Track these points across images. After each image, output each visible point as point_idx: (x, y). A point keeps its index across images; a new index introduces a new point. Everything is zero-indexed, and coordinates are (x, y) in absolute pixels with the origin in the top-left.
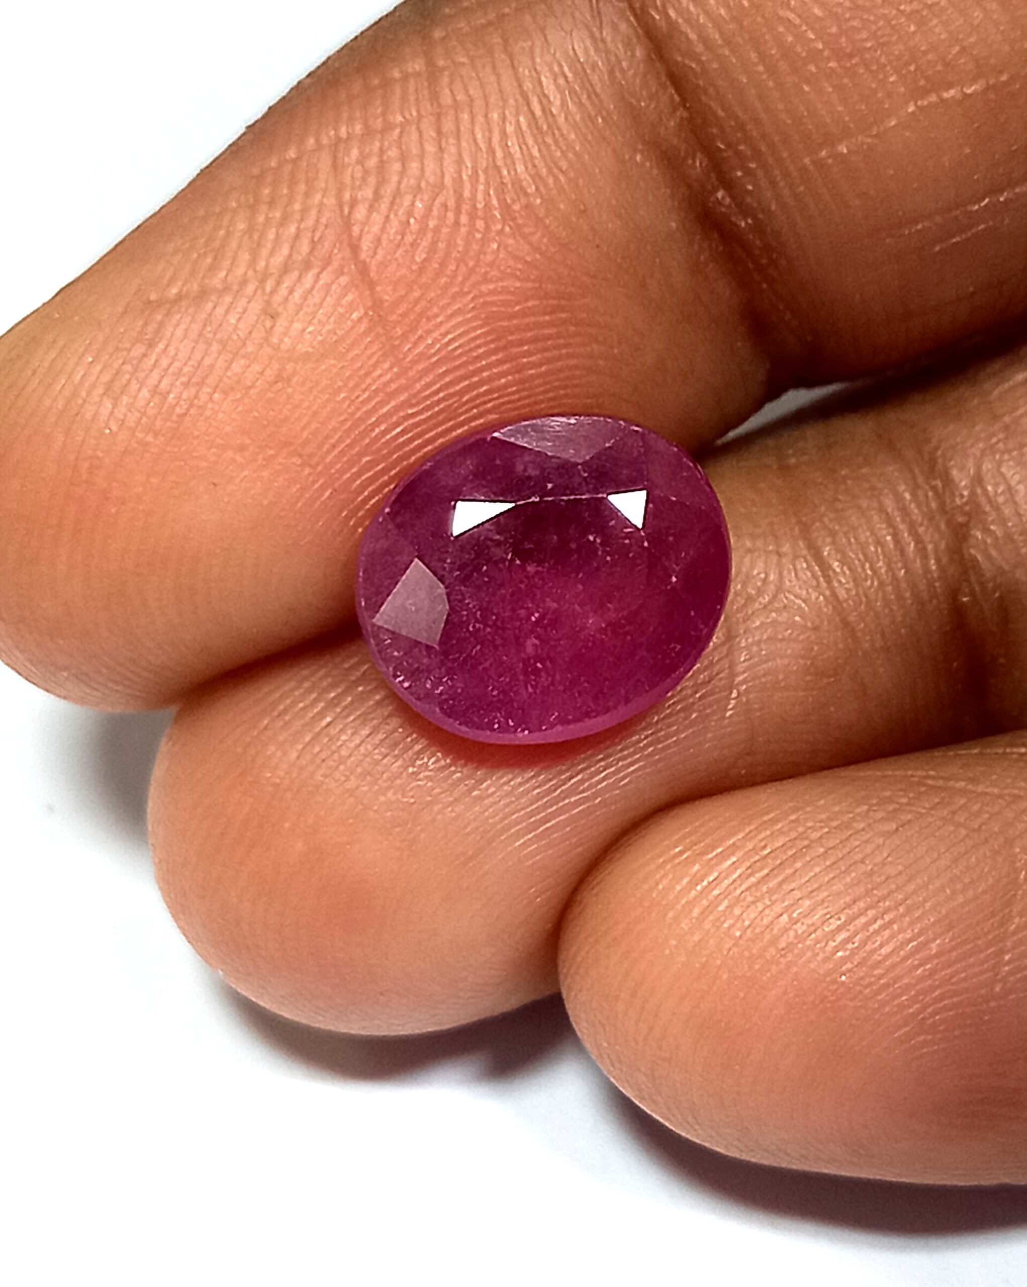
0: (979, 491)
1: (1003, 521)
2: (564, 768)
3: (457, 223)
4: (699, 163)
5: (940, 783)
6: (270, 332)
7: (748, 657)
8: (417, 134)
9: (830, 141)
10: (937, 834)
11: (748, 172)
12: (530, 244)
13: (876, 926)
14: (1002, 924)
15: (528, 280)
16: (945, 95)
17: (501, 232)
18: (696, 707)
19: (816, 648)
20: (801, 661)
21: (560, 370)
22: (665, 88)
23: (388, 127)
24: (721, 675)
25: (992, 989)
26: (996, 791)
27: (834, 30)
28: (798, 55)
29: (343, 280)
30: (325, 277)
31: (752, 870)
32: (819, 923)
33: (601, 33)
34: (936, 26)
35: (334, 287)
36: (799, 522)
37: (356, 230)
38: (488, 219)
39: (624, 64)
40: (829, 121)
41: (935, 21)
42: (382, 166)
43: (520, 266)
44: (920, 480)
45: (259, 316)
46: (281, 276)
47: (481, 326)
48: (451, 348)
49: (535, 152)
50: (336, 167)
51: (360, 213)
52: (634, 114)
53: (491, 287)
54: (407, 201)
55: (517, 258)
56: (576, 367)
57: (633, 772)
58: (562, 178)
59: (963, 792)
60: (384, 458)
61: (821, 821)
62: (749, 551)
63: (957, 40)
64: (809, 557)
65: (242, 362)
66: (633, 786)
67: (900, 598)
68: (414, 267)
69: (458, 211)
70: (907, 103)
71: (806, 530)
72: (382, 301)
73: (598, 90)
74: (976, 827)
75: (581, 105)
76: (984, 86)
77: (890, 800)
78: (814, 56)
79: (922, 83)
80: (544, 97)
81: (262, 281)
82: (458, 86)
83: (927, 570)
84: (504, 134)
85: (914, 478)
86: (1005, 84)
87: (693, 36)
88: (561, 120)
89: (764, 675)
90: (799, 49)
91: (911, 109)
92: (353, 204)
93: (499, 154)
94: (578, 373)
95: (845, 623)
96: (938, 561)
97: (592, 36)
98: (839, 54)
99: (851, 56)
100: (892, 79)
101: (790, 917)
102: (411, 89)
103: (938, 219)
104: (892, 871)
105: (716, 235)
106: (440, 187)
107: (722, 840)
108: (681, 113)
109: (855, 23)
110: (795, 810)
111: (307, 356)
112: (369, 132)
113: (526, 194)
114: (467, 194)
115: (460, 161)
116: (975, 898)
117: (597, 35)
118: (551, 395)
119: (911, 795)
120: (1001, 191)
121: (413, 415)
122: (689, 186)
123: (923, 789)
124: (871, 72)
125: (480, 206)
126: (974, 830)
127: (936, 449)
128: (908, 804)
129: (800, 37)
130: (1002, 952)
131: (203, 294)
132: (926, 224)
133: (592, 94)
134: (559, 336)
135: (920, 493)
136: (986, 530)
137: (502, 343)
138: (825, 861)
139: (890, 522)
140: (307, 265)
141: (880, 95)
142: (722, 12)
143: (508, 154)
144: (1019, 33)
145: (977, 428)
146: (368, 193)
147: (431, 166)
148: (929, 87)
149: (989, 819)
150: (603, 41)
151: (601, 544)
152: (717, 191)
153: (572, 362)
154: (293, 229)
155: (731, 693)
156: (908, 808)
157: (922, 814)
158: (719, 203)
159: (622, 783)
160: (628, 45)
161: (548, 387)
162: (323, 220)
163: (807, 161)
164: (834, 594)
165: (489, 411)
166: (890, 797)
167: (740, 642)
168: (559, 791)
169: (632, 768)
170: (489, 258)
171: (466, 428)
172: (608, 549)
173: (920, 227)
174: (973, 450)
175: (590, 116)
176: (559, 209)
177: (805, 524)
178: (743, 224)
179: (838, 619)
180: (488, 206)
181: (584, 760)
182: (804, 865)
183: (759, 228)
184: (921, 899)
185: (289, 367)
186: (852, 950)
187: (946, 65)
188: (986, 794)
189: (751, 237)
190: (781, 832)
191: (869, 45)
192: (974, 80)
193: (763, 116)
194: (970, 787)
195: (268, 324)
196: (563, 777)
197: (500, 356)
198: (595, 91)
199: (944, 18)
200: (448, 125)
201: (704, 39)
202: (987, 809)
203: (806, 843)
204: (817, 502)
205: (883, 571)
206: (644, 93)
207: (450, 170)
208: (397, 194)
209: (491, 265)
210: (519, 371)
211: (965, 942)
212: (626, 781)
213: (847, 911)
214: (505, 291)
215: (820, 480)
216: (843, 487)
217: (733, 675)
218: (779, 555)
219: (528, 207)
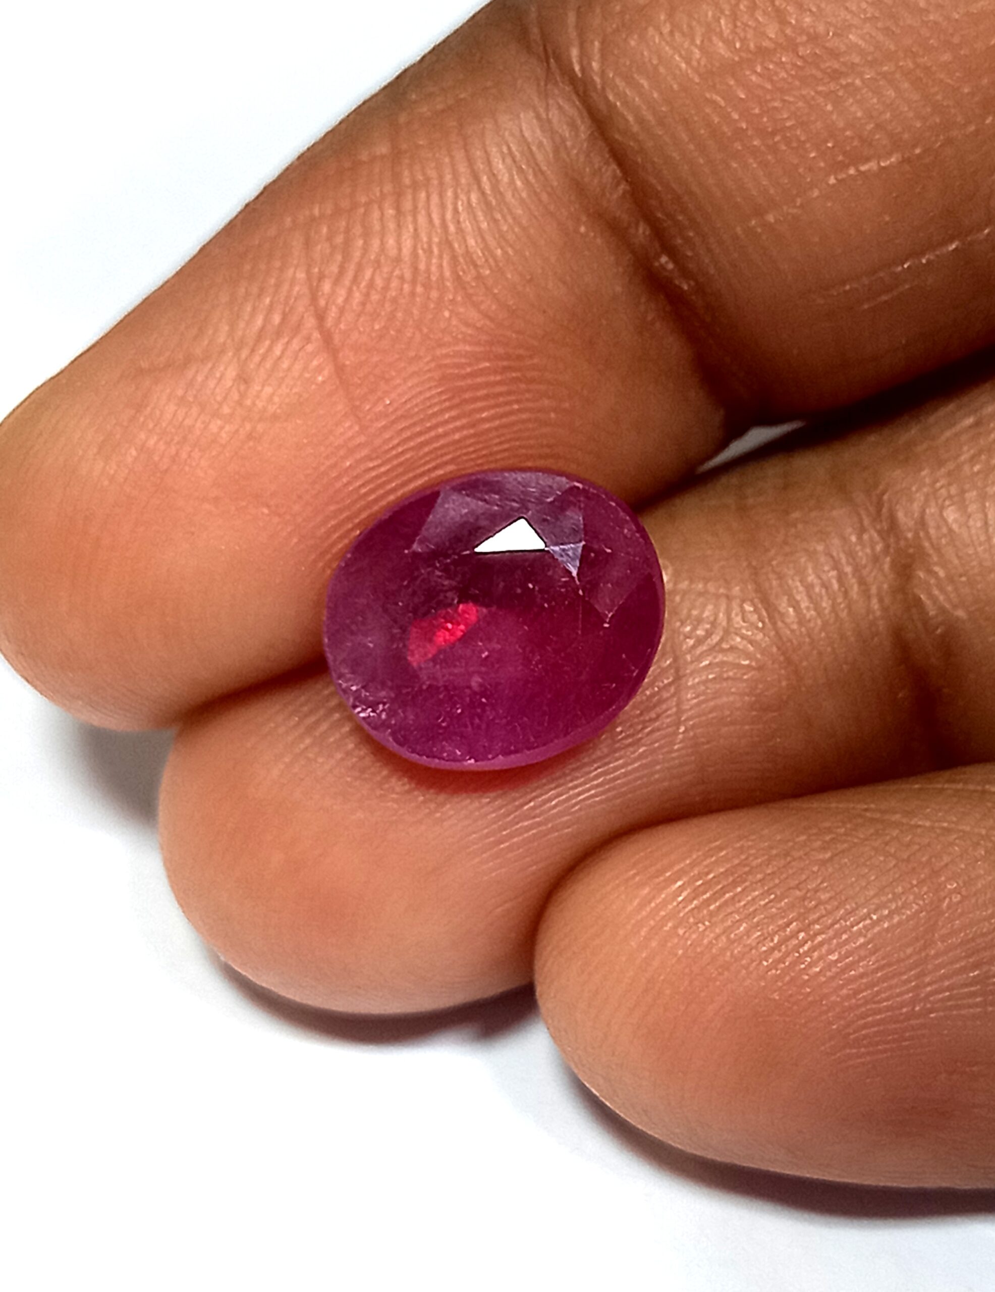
0: (922, 534)
1: (944, 564)
2: (517, 795)
3: (413, 294)
4: (642, 231)
5: (878, 815)
6: (243, 396)
7: (694, 695)
8: (379, 213)
9: (759, 212)
10: (868, 863)
11: (687, 240)
12: (480, 311)
13: (806, 948)
14: (925, 947)
15: (478, 343)
16: (863, 168)
17: (453, 301)
18: (643, 741)
19: (760, 686)
20: (747, 698)
21: (513, 424)
22: (607, 163)
23: (354, 206)
24: (669, 712)
25: (913, 1009)
26: (928, 824)
27: (757, 111)
28: (724, 133)
29: (310, 348)
30: (295, 344)
31: (696, 893)
32: (754, 944)
33: (547, 115)
34: (852, 105)
35: (300, 354)
36: (750, 565)
37: (322, 303)
38: (442, 289)
39: (569, 144)
40: (755, 193)
41: (851, 100)
42: (348, 243)
43: (470, 332)
44: (866, 522)
45: (234, 380)
46: (255, 345)
47: (436, 387)
48: (408, 406)
49: (484, 225)
50: (308, 244)
51: (327, 287)
52: (578, 188)
53: (444, 351)
54: (368, 274)
55: (467, 325)
56: (529, 420)
57: (584, 800)
58: (510, 251)
59: (897, 824)
60: (348, 507)
61: (763, 849)
62: (701, 594)
63: (871, 117)
64: (756, 600)
65: (219, 422)
66: (582, 813)
67: (842, 637)
68: (374, 335)
69: (414, 282)
70: (828, 175)
71: (755, 572)
72: (344, 365)
73: (544, 168)
74: (905, 857)
75: (526, 182)
76: (900, 159)
77: (829, 830)
78: (739, 134)
79: (840, 158)
80: (493, 176)
81: (238, 350)
82: (417, 167)
83: (869, 611)
84: (456, 210)
85: (861, 521)
86: (919, 157)
87: (631, 118)
88: (509, 196)
89: (710, 712)
90: (725, 129)
91: (832, 181)
92: (321, 277)
93: (452, 228)
94: (530, 426)
95: (789, 661)
96: (881, 600)
97: (538, 117)
98: (761, 132)
99: (774, 133)
100: (813, 155)
101: (728, 938)
102: (377, 170)
103: (865, 281)
104: (824, 896)
105: (662, 297)
106: (398, 260)
107: (670, 866)
108: (623, 187)
109: (776, 104)
110: (740, 838)
111: (275, 417)
112: (338, 211)
113: (476, 266)
114: (422, 266)
115: (416, 235)
116: (900, 923)
117: (544, 116)
118: (506, 446)
119: (849, 826)
120: (923, 253)
121: (373, 468)
122: (633, 252)
123: (860, 821)
124: (793, 148)
125: (434, 278)
126: (903, 860)
127: (883, 493)
128: (846, 834)
129: (726, 117)
130: (922, 974)
131: (188, 360)
132: (855, 285)
133: (538, 171)
134: (509, 393)
135: (866, 537)
136: (930, 572)
137: (456, 401)
138: (763, 886)
139: (836, 566)
140: (278, 334)
141: (801, 170)
142: (655, 95)
143: (460, 230)
144: (929, 110)
145: (923, 473)
146: (334, 269)
147: (391, 242)
148: (847, 161)
149: (919, 850)
150: (549, 121)
151: (539, 591)
152: (660, 257)
153: (524, 416)
154: (268, 301)
155: (678, 729)
156: (844, 838)
157: (855, 844)
158: (663, 267)
159: (573, 810)
160: (573, 125)
161: (503, 439)
162: (295, 293)
163: (739, 230)
164: (777, 633)
165: (446, 463)
166: (829, 828)
167: (687, 681)
168: (512, 816)
169: (582, 797)
170: (443, 325)
171: (426, 478)
172: (546, 596)
173: (848, 287)
174: (918, 495)
175: (535, 192)
176: (507, 279)
177: (755, 568)
178: (686, 287)
179: (782, 658)
180: (442, 277)
181: (537, 788)
182: (743, 890)
183: (700, 289)
184: (848, 923)
185: (260, 427)
186: (782, 969)
187: (862, 140)
188: (919, 826)
189: (694, 297)
190: (726, 859)
191: (788, 124)
192: (889, 154)
193: (695, 188)
194: (904, 820)
195: (242, 387)
196: (517, 803)
197: (453, 413)
198: (540, 170)
199: (858, 97)
200: (407, 205)
201: (641, 121)
202: (917, 840)
203: (747, 869)
204: (767, 544)
205: (827, 611)
206: (588, 170)
207: (407, 244)
208: (360, 268)
209: (443, 331)
210: (473, 425)
211: (889, 965)
212: (577, 808)
213: (780, 933)
214: (457, 354)
215: (772, 522)
216: (793, 530)
217: (680, 712)
218: (729, 598)
219: (479, 277)
